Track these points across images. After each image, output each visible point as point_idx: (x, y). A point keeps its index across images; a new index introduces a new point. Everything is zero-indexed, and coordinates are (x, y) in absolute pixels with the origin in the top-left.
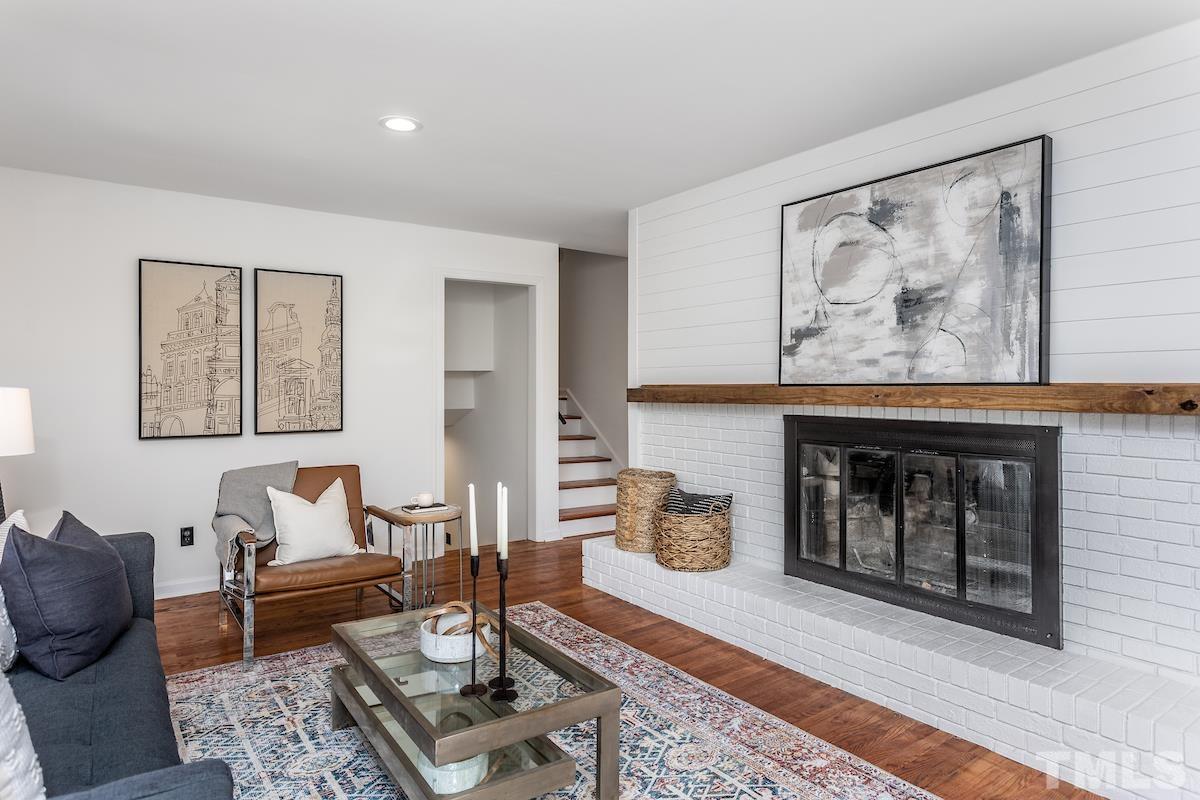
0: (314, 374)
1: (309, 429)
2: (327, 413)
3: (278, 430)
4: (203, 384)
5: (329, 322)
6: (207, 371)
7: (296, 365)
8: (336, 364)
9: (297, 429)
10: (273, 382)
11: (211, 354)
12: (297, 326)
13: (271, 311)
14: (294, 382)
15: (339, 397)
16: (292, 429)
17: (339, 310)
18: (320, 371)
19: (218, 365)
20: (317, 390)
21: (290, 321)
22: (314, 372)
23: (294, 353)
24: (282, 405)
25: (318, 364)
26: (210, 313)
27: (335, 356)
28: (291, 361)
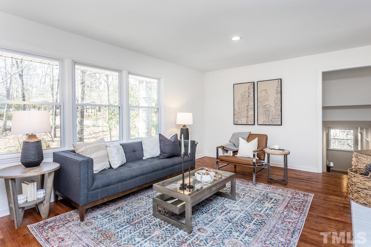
0: (273, 109)
1: (271, 124)
2: (277, 120)
3: (263, 124)
4: (246, 112)
5: (277, 93)
6: (246, 109)
7: (268, 106)
8: (279, 105)
9: (268, 124)
10: (261, 111)
11: (247, 104)
12: (268, 95)
13: (261, 92)
14: (267, 111)
15: (280, 115)
16: (267, 124)
17: (280, 89)
18: (274, 108)
19: (249, 107)
20: (274, 113)
21: (266, 94)
22: (273, 108)
23: (267, 103)
24: (264, 117)
25: (274, 106)
26: (247, 94)
27: (279, 103)
28: (266, 105)
